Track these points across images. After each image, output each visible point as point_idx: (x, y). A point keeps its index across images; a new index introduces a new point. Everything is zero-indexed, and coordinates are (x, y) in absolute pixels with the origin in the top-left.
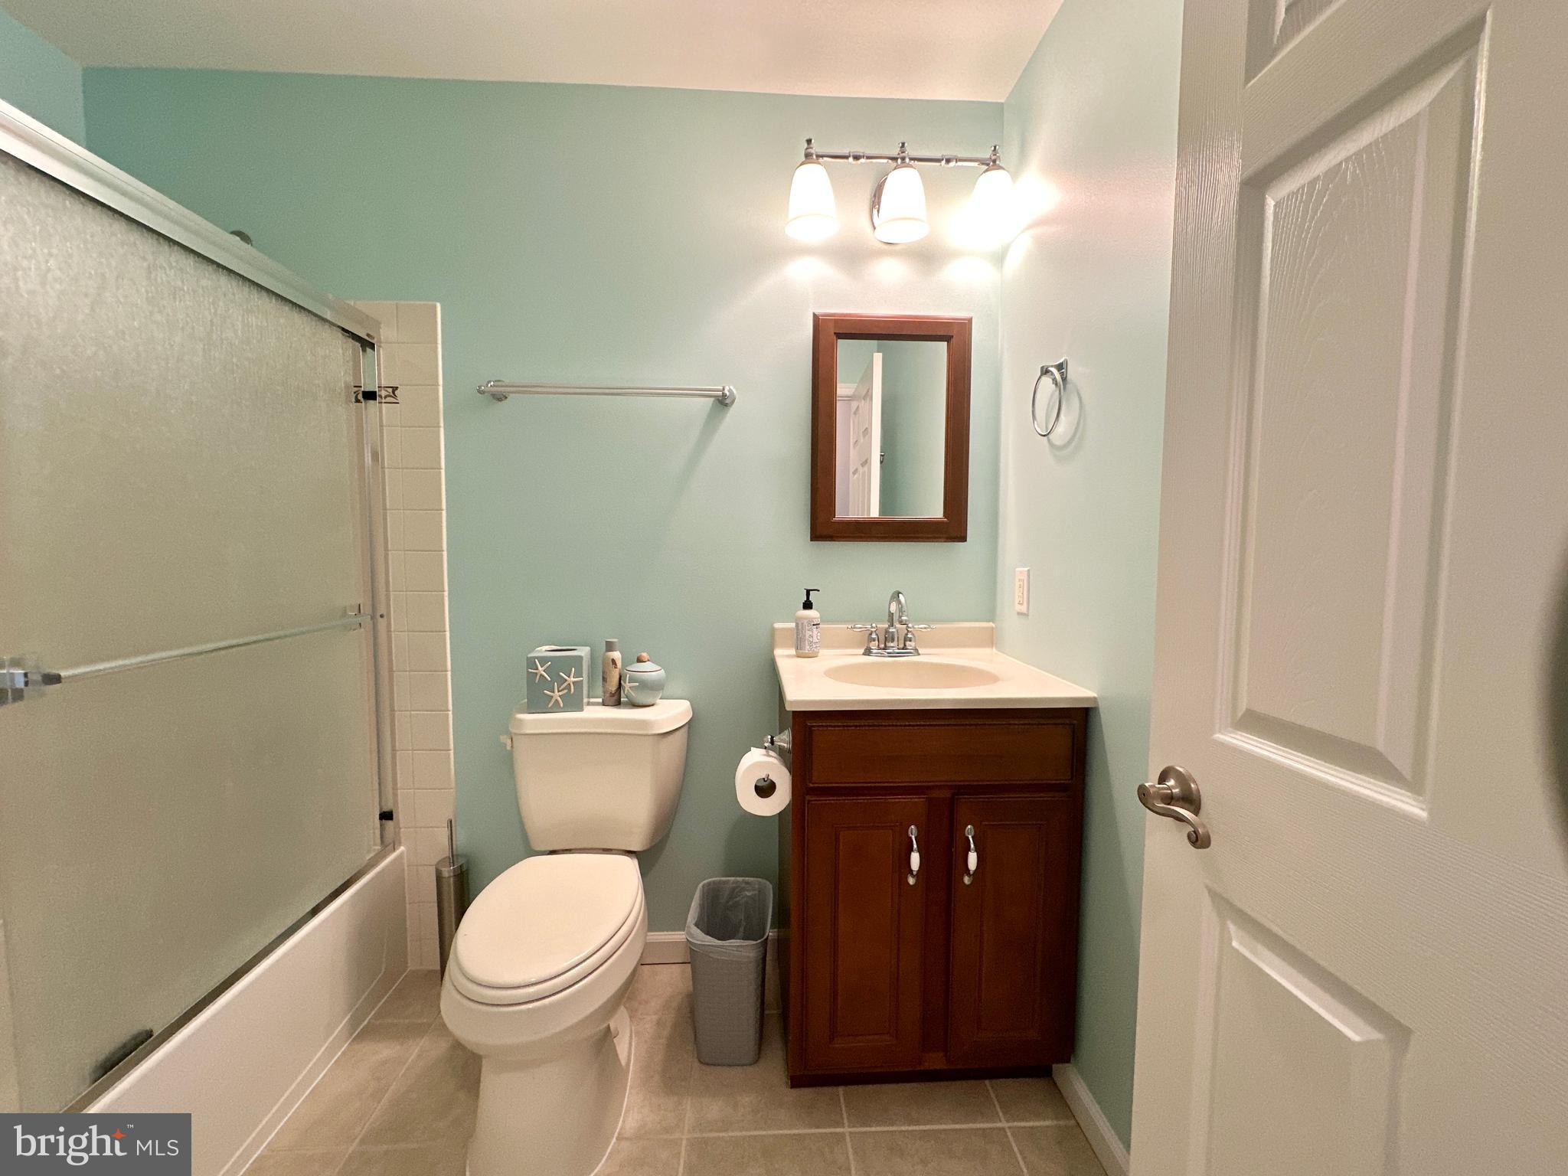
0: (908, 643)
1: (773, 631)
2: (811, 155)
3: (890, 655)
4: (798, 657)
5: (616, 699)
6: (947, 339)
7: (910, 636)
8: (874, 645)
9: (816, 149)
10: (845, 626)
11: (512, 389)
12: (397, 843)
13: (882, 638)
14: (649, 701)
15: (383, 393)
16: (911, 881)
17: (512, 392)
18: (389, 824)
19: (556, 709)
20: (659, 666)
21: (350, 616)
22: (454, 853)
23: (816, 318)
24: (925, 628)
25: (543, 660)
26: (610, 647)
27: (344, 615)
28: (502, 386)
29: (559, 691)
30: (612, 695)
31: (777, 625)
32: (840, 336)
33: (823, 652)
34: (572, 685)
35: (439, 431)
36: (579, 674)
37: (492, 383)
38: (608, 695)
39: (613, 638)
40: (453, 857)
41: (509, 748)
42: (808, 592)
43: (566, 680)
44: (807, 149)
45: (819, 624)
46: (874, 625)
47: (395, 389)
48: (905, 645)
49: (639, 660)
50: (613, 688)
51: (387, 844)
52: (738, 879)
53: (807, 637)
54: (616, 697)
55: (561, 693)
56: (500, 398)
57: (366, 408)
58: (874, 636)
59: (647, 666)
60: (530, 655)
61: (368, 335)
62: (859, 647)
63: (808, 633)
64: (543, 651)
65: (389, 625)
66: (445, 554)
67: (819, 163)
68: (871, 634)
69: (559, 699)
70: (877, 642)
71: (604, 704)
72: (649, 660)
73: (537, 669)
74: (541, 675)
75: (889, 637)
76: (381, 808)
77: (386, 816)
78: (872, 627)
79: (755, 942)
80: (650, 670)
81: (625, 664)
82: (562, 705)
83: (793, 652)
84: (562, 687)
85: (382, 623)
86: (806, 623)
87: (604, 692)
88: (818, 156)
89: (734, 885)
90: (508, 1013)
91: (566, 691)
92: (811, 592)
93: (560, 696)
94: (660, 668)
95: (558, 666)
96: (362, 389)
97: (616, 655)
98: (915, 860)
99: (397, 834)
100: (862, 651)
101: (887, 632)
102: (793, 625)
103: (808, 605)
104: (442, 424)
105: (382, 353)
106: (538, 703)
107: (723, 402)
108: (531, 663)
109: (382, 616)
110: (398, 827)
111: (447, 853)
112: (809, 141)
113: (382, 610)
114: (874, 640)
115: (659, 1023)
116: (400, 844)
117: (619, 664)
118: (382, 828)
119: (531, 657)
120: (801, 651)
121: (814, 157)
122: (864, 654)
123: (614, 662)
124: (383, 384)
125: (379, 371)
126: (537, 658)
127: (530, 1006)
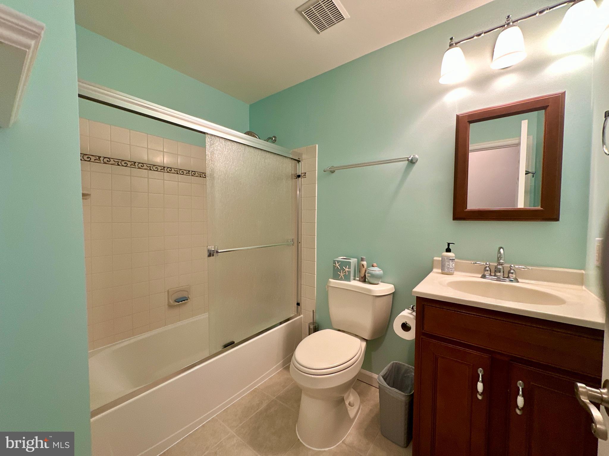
0: (510, 275)
1: (433, 261)
2: (452, 44)
3: (498, 279)
4: (443, 274)
5: (364, 280)
6: (545, 108)
7: (512, 271)
8: (487, 273)
9: (455, 40)
10: (470, 262)
11: (336, 169)
12: (300, 313)
13: (493, 270)
14: (375, 282)
15: (303, 175)
16: (480, 397)
17: (336, 170)
18: (299, 307)
19: (341, 279)
20: (380, 268)
21: (289, 242)
22: (314, 322)
23: (458, 117)
24: (524, 268)
25: (338, 262)
26: (362, 260)
27: (288, 242)
28: (334, 168)
29: (343, 273)
30: (362, 278)
31: (435, 258)
32: (471, 122)
33: (455, 273)
34: (347, 272)
35: (316, 185)
36: (349, 268)
37: (329, 168)
38: (360, 278)
39: (364, 256)
40: (314, 323)
41: (327, 290)
42: (449, 244)
43: (345, 270)
44: (450, 42)
45: (454, 260)
46: (488, 263)
47: (305, 173)
48: (508, 276)
49: (373, 266)
50: (363, 275)
51: (298, 313)
52: (409, 366)
53: (446, 265)
54: (363, 279)
55: (343, 274)
56: (333, 172)
57: (298, 180)
58: (488, 269)
59: (376, 269)
60: (334, 259)
61: (298, 158)
62: (478, 273)
63: (447, 263)
64: (340, 258)
65: (301, 245)
66: (316, 224)
67: (457, 47)
68: (486, 267)
69: (342, 276)
70: (489, 272)
71: (359, 281)
72: (376, 267)
73: (336, 264)
74: (337, 267)
75: (497, 270)
76: (297, 301)
77: (298, 304)
78: (486, 264)
79: (404, 394)
80: (377, 270)
81: (368, 266)
82: (343, 278)
83: (440, 271)
84: (343, 272)
85: (300, 244)
86: (445, 258)
87: (360, 276)
88: (456, 44)
89: (407, 368)
90: (304, 375)
91: (345, 274)
92: (450, 244)
93: (343, 275)
94: (381, 270)
95: (344, 264)
96: (297, 175)
97: (365, 263)
98: (480, 386)
99: (301, 310)
100: (480, 276)
101: (496, 267)
102: (440, 259)
103: (448, 250)
104: (317, 183)
105: (302, 163)
106: (336, 277)
107: (412, 162)
108: (334, 262)
109: (300, 243)
110: (301, 308)
111: (312, 321)
112: (451, 39)
113: (300, 241)
114: (488, 271)
115: (371, 410)
116: (301, 314)
117: (365, 266)
118: (297, 307)
119: (335, 260)
120: (443, 271)
121: (454, 44)
122: (481, 277)
123: (363, 265)
124: (303, 172)
125: (301, 169)
126: (336, 260)
127: (313, 376)
